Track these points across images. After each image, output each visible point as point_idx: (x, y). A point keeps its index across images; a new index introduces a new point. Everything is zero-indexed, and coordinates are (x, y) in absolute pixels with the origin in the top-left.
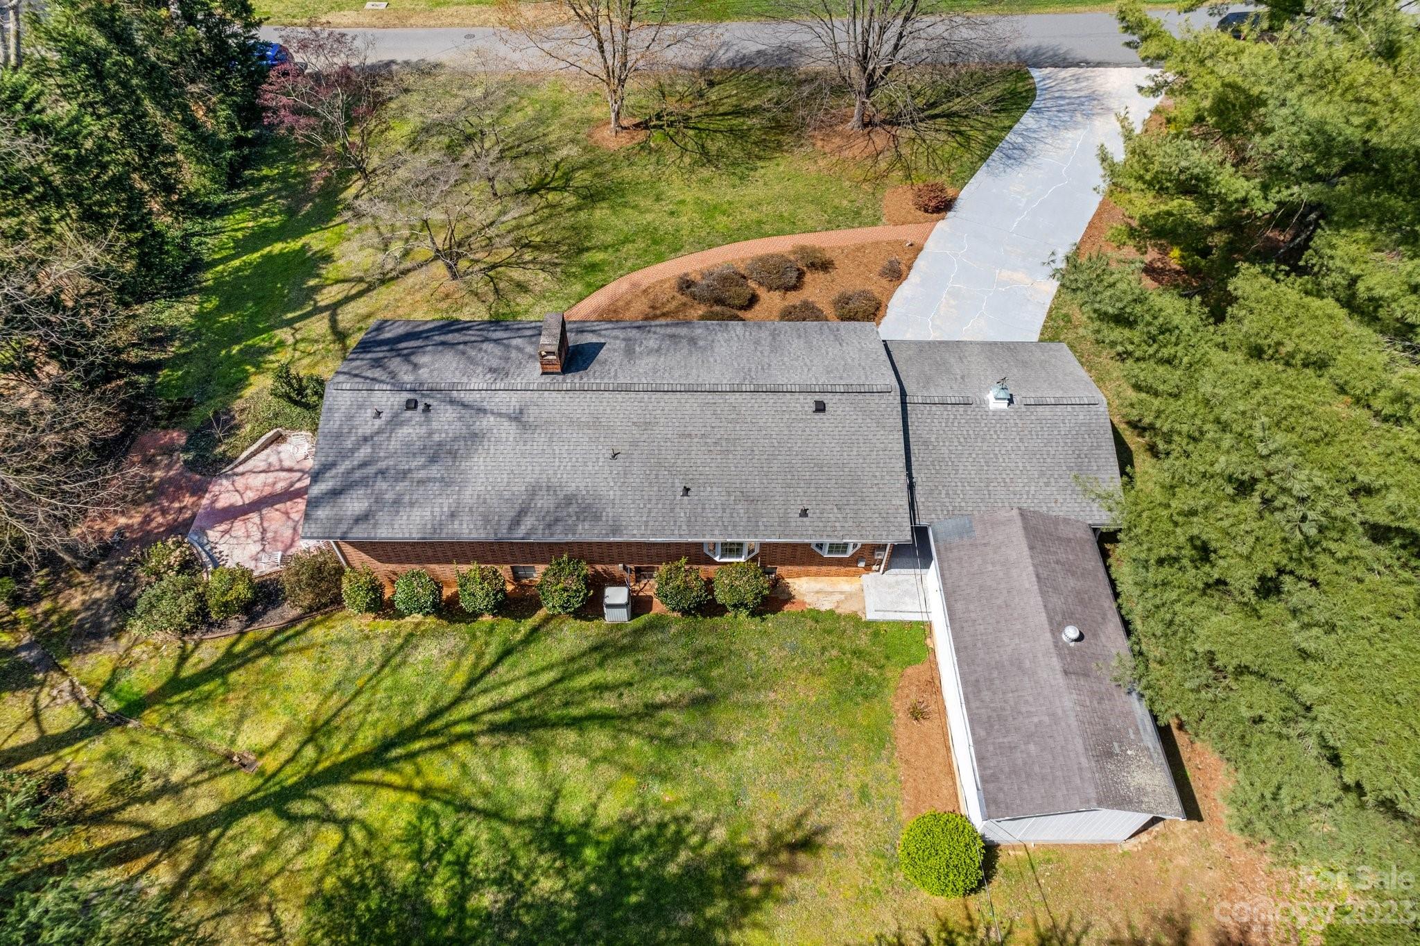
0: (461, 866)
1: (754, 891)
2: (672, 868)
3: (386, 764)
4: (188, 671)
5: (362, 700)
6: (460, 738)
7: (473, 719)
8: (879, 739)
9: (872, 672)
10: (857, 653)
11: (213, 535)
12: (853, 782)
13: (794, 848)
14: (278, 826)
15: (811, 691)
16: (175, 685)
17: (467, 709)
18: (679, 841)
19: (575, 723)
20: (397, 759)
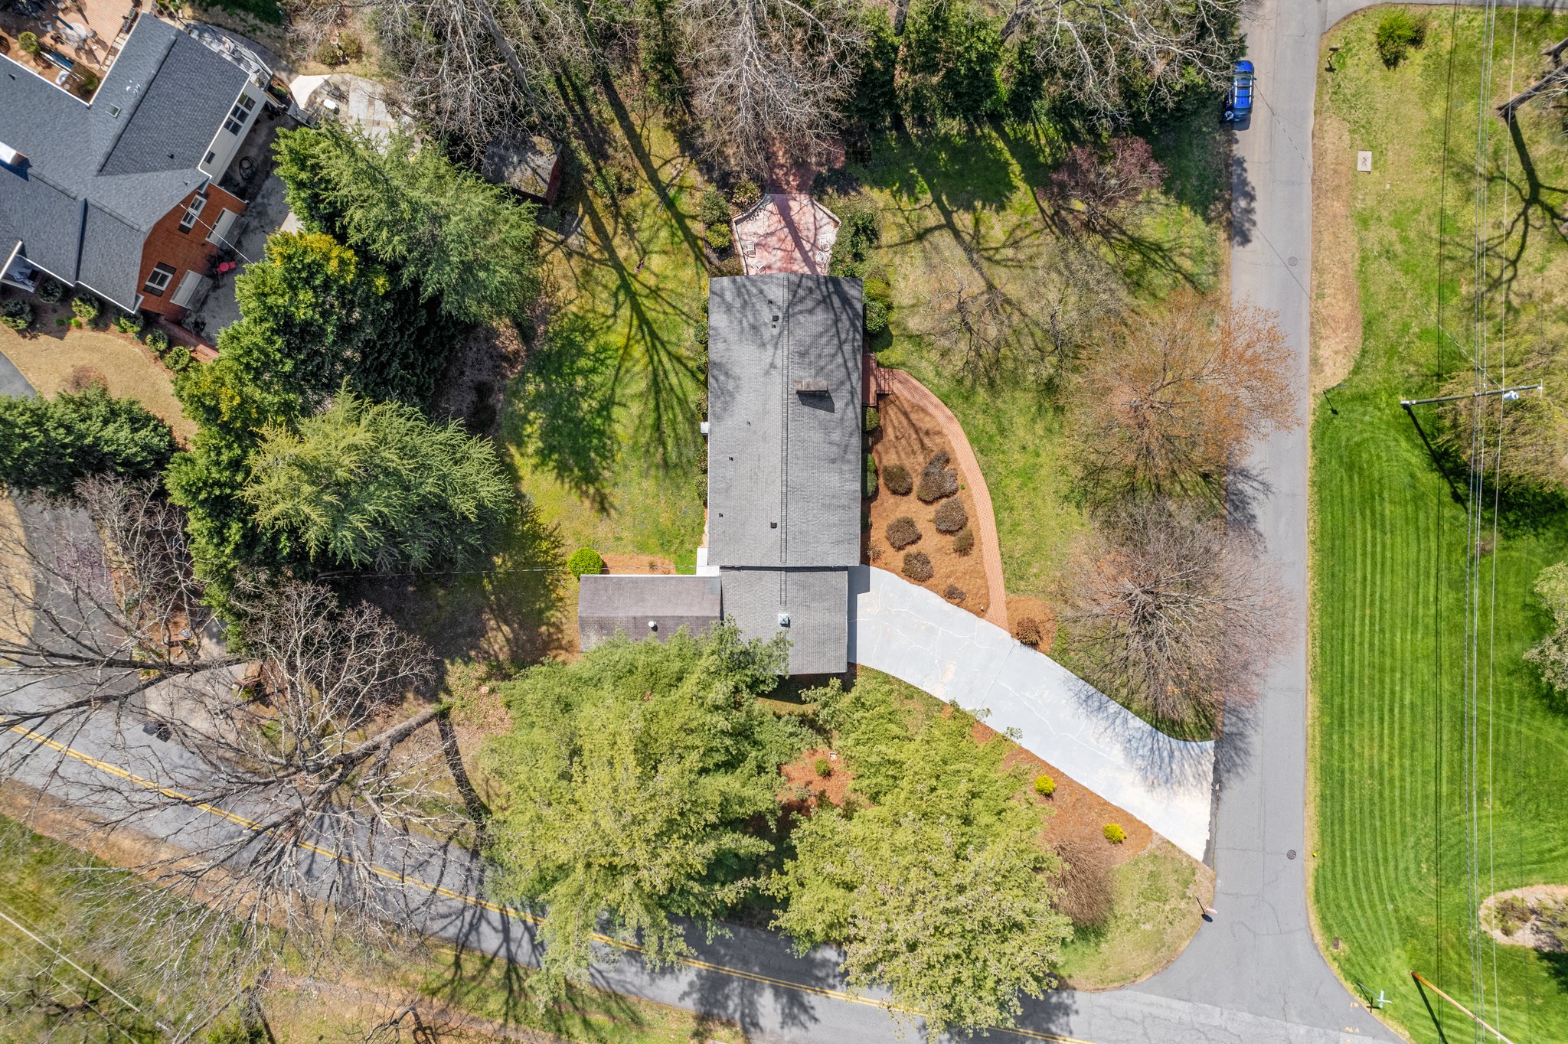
0: (593, 370)
1: (584, 487)
2: (593, 455)
3: (640, 327)
4: (688, 222)
5: (670, 310)
6: (651, 358)
7: (660, 361)
8: (642, 548)
9: (673, 549)
10: (682, 542)
11: (770, 207)
12: (625, 534)
13: (602, 503)
14: (614, 288)
15: (665, 519)
16: (680, 218)
17: (665, 359)
18: (604, 458)
19: (657, 407)
20: (642, 331)
